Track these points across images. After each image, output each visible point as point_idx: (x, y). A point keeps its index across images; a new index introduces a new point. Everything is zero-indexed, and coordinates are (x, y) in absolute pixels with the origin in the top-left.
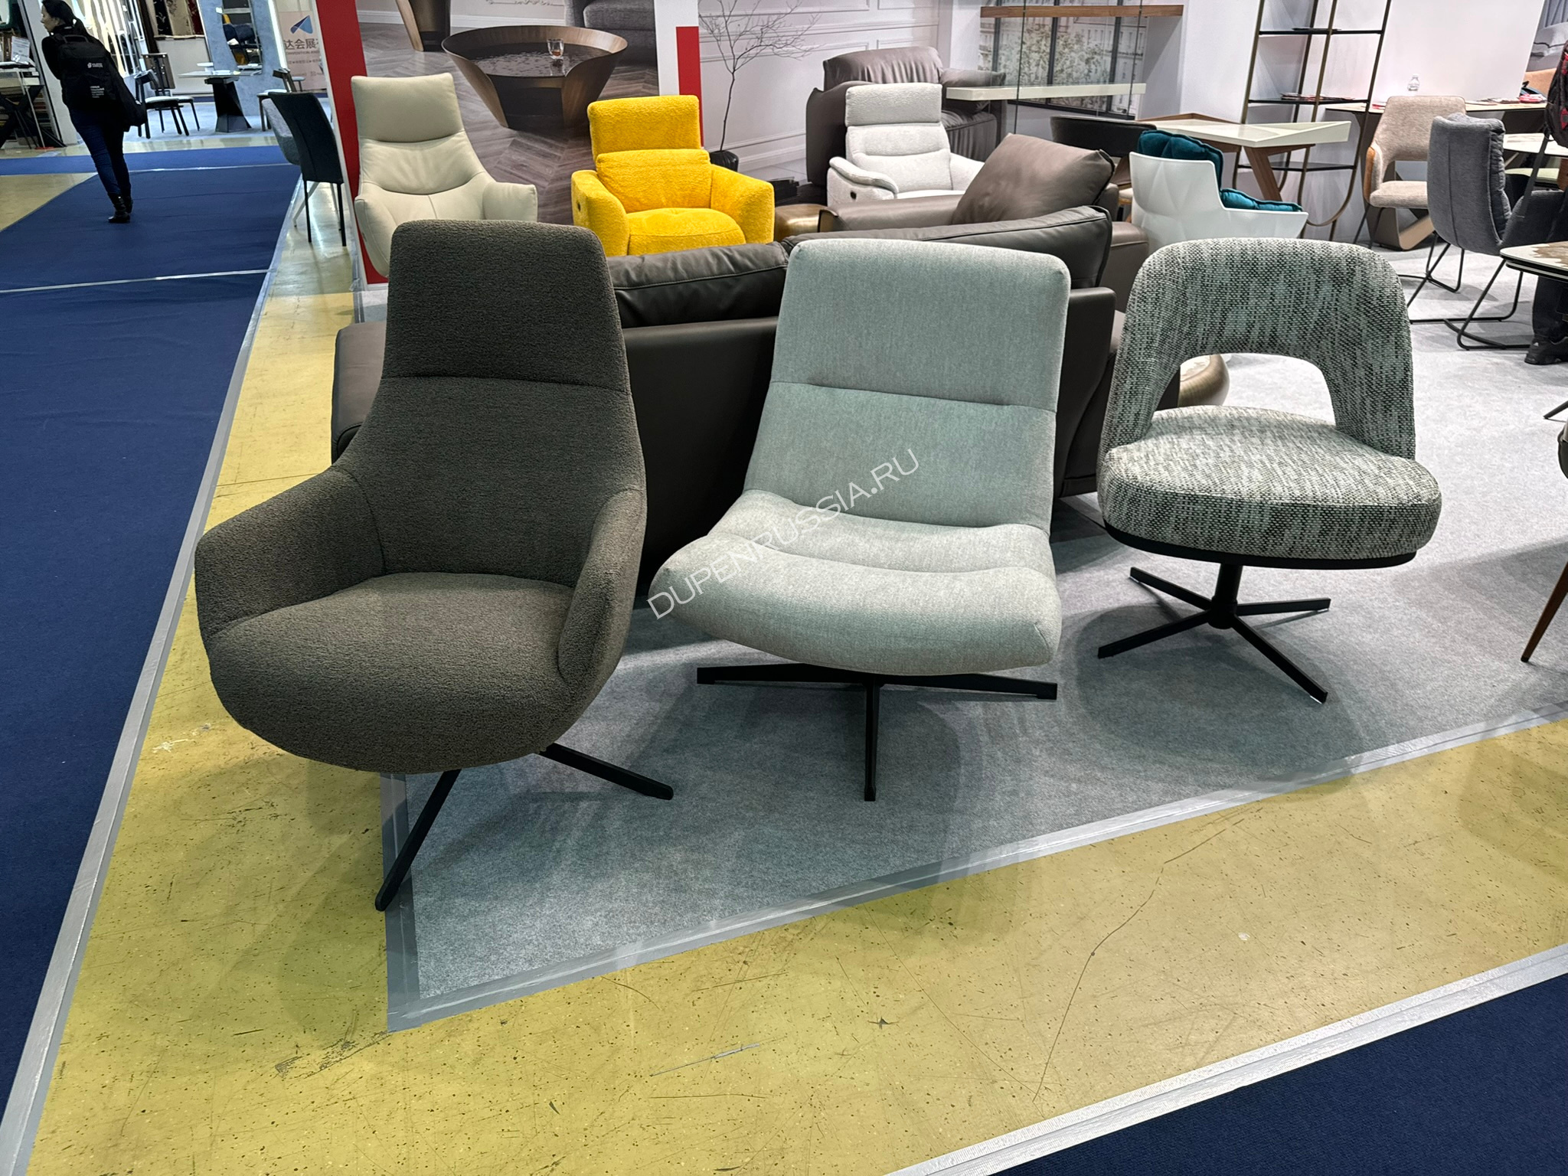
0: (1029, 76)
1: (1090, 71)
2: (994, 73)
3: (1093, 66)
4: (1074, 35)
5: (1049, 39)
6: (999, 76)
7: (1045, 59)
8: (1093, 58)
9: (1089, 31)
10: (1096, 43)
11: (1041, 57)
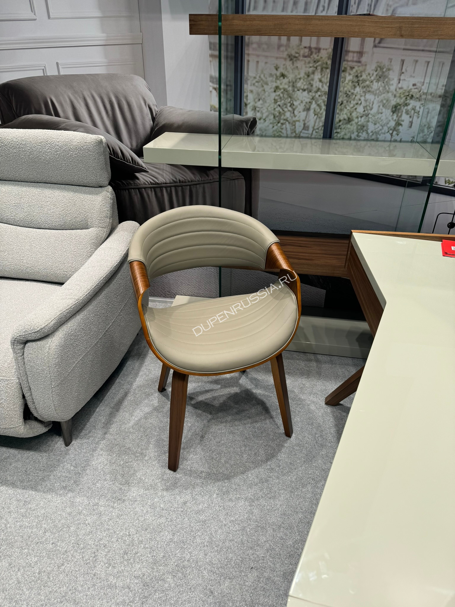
0: (293, 124)
1: (398, 124)
2: (237, 117)
3: (405, 118)
4: (373, 67)
5: (329, 71)
6: (246, 121)
7: (320, 102)
8: (406, 105)
9: (403, 61)
10: (413, 81)
11: (313, 99)
